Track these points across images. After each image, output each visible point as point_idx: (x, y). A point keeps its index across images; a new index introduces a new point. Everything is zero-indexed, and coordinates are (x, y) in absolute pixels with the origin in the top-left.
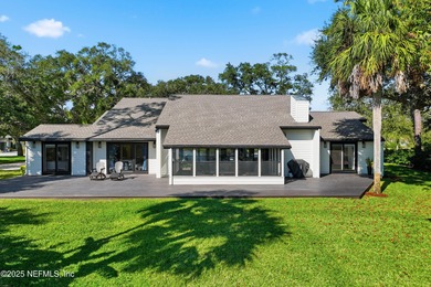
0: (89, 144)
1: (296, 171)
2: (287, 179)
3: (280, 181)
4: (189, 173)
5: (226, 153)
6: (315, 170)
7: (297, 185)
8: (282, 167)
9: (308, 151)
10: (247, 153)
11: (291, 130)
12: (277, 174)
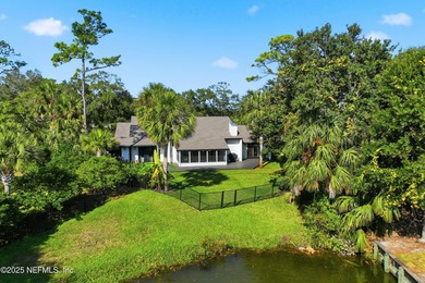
0: (130, 148)
1: (232, 158)
2: (228, 162)
3: (225, 163)
4: (187, 162)
5: (203, 152)
6: (240, 157)
7: (232, 165)
8: (226, 157)
9: (237, 149)
10: (212, 152)
11: (230, 140)
12: (223, 160)
